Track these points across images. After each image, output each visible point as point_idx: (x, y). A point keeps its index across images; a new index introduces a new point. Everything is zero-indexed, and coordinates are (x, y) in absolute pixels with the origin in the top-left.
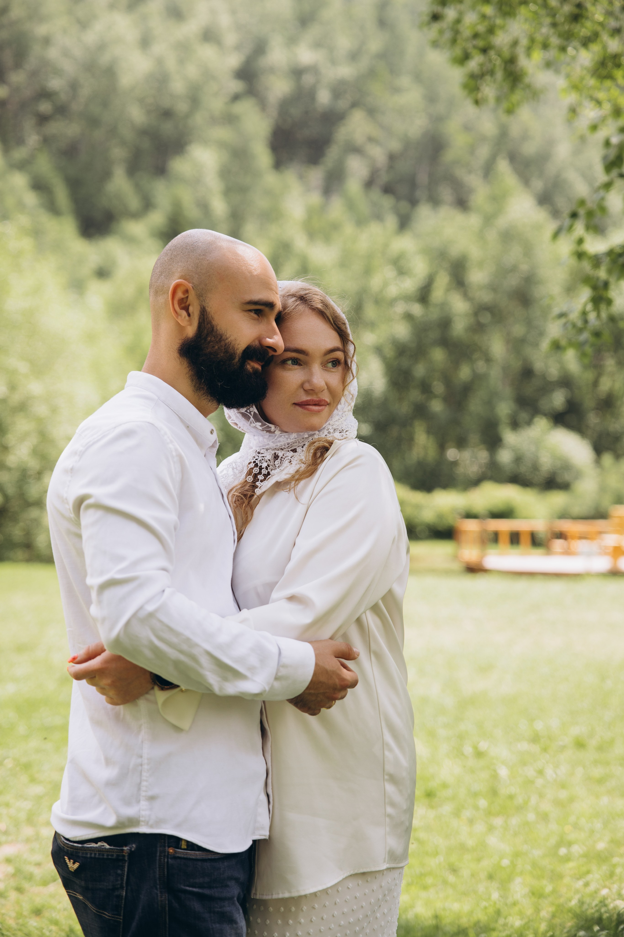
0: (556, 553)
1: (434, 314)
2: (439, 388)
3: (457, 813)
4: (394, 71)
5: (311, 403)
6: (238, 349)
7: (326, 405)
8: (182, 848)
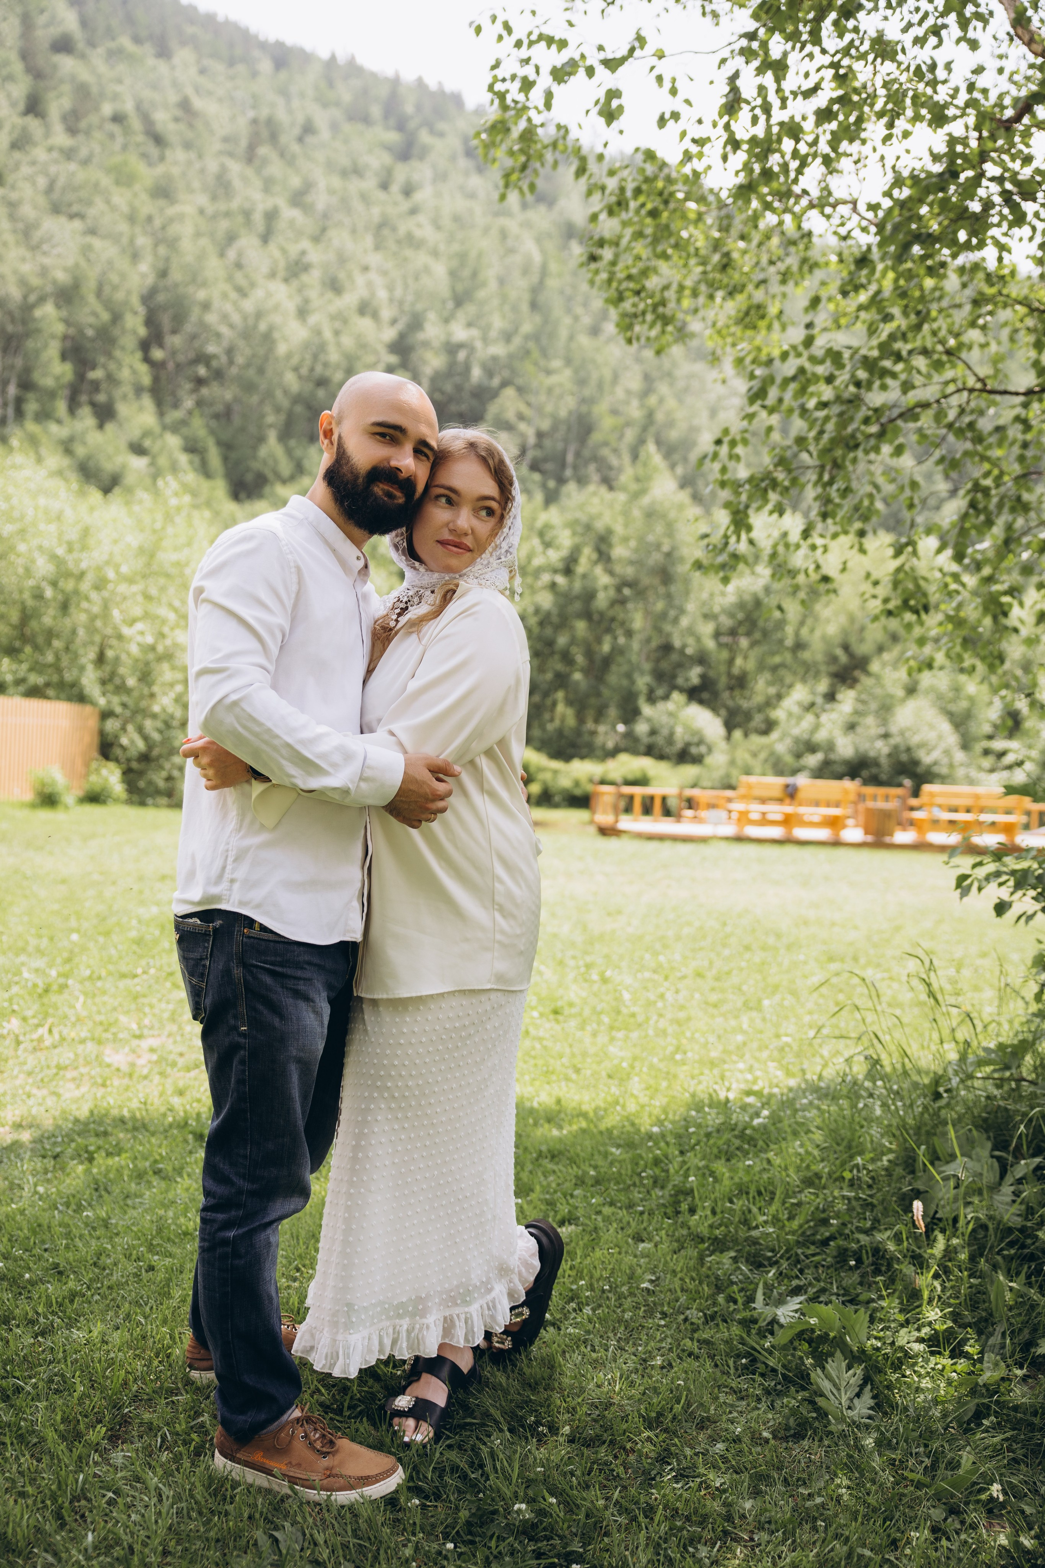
0: (686, 820)
1: (578, 586)
2: (580, 660)
4: (544, 353)
5: (452, 543)
6: (361, 469)
7: (468, 550)
8: (256, 929)
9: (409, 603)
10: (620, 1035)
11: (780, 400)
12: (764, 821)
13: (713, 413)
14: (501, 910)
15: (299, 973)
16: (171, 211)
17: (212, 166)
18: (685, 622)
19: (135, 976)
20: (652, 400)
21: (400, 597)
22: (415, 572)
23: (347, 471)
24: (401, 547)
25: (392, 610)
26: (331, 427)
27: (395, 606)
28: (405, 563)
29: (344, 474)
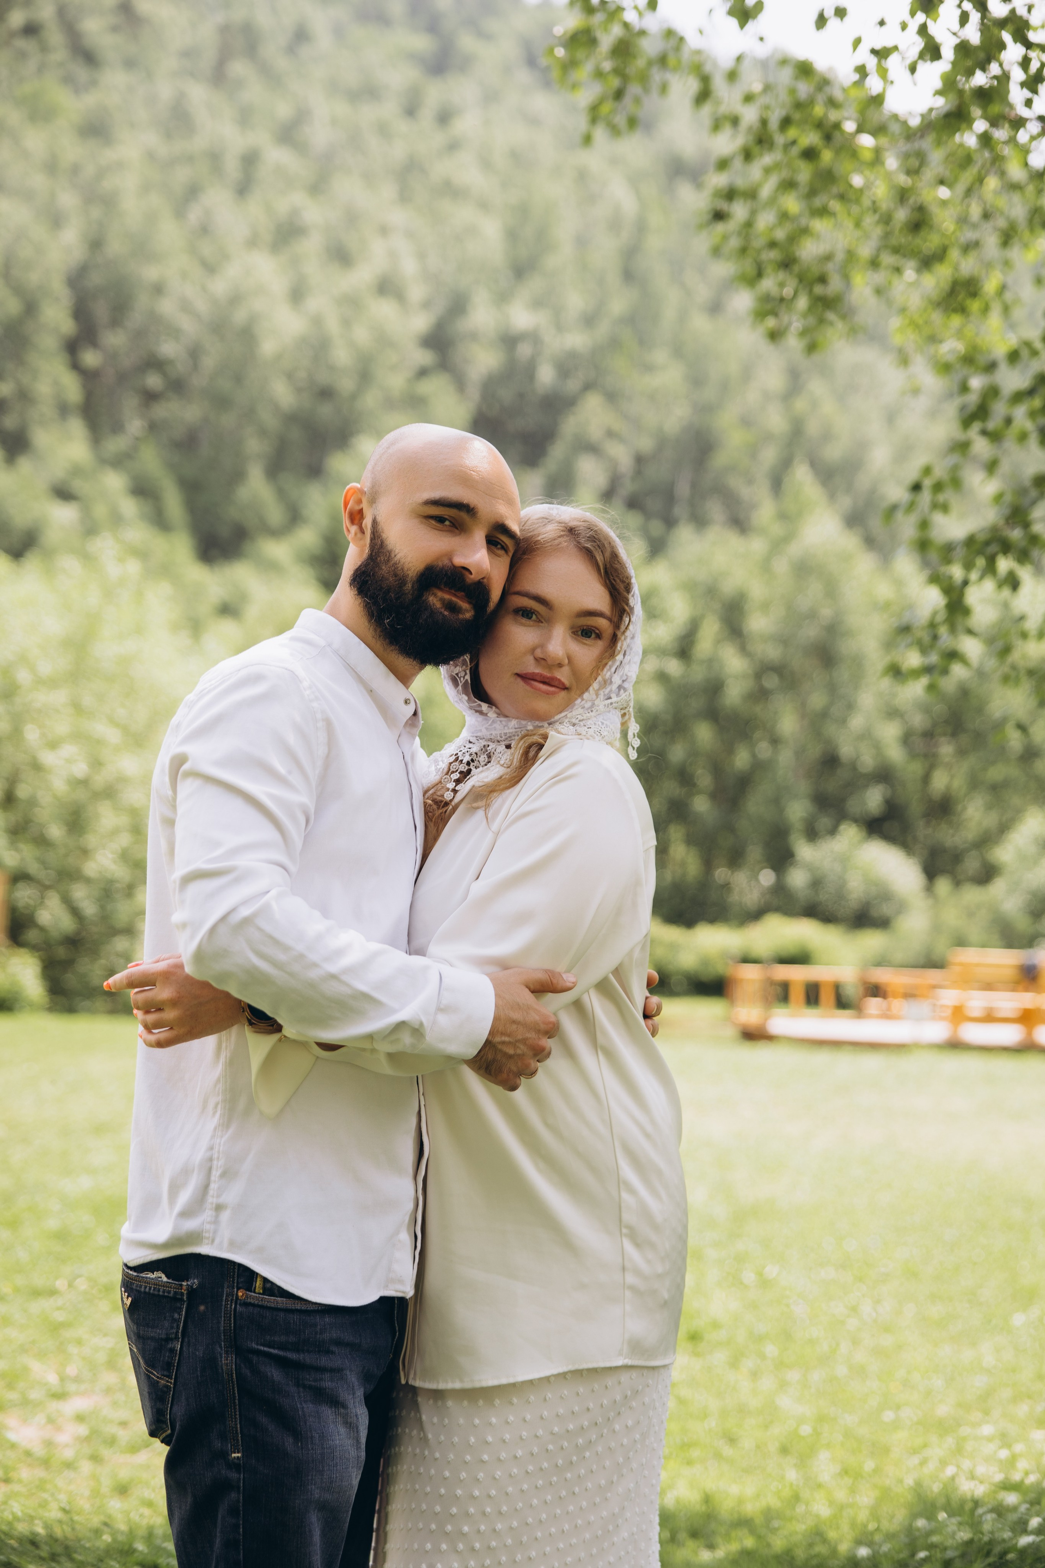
0: (871, 1016)
1: (698, 674)
2: (704, 779)
4: (644, 341)
5: (538, 678)
6: (410, 570)
7: (561, 688)
8: (257, 1291)
9: (472, 764)
10: (793, 1376)
11: (1008, 421)
12: (990, 1018)
13: (891, 417)
14: (634, 1236)
15: (324, 1361)
16: (109, 155)
17: (165, 91)
18: (857, 722)
19: (52, 1292)
20: (800, 405)
21: (459, 755)
22: (480, 718)
23: (387, 573)
24: (462, 679)
25: (447, 774)
26: (360, 508)
27: (451, 768)
28: (467, 704)
29: (383, 577)
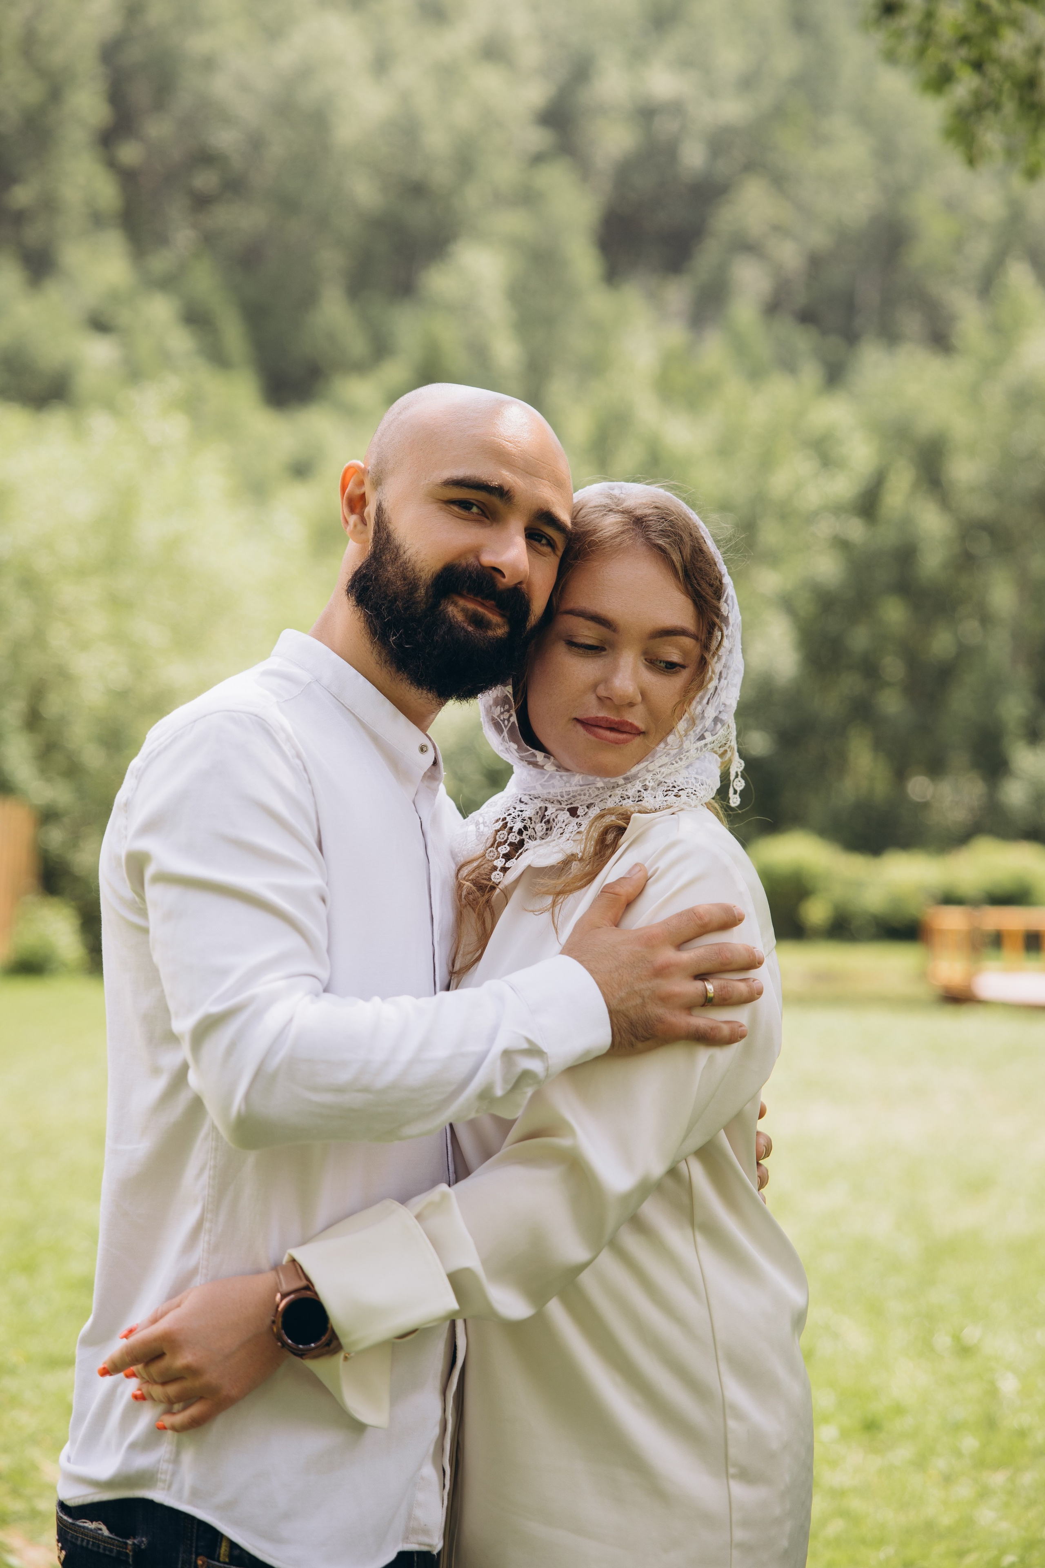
1: (887, 538)
2: (894, 669)
3: (920, 1463)
4: (818, 106)
5: (603, 724)
6: (423, 571)
7: (635, 734)
8: (221, 1559)
9: (525, 833)
21: (507, 820)
22: (534, 771)
23: (393, 576)
24: (506, 722)
25: (492, 846)
26: (362, 491)
27: (497, 838)
28: (517, 754)
29: (388, 581)
